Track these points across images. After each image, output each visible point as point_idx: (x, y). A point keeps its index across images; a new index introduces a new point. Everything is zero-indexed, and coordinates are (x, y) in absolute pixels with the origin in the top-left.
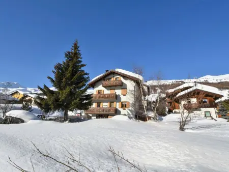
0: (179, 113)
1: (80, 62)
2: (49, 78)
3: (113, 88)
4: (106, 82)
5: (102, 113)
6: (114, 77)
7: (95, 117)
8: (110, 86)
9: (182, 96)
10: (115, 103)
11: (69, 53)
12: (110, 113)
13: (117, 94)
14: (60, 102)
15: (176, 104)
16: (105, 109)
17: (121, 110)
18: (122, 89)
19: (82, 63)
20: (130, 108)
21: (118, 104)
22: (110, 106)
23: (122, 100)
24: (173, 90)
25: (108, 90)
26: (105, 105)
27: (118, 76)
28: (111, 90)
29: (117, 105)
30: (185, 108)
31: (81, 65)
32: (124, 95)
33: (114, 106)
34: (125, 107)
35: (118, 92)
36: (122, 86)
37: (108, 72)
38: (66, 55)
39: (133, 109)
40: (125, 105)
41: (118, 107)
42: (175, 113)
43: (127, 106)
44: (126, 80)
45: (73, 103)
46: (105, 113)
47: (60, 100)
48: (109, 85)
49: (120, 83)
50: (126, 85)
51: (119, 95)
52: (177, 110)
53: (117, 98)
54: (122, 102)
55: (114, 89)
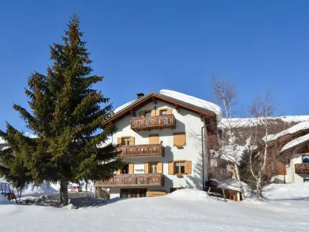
0: (285, 182)
1: (87, 70)
2: (17, 108)
3: (154, 132)
4: (141, 121)
5: (133, 185)
6: (155, 108)
7: (118, 195)
8: (149, 129)
9: (294, 148)
10: (160, 164)
11: (60, 47)
12: (151, 184)
13: (165, 145)
14: (53, 162)
15: (280, 164)
16: (140, 176)
17: (174, 178)
18: (175, 134)
19: (92, 74)
20: (193, 175)
21: (166, 166)
22: (150, 171)
23: (175, 158)
24: (275, 137)
25: (144, 136)
26: (139, 169)
27: (165, 107)
28: (150, 136)
29: (166, 169)
30: (298, 172)
31: (91, 78)
32: (180, 148)
33: (159, 171)
34: (183, 171)
35: (167, 141)
36: (175, 128)
37: (142, 98)
38: (55, 54)
39: (199, 177)
40: (183, 168)
41: (166, 173)
42: (277, 181)
43: (186, 171)
44: (183, 115)
45: (82, 165)
46: (139, 185)
47: (53, 159)
48: (147, 125)
49: (171, 120)
50: (183, 125)
51: (169, 148)
52: (281, 177)
53: (165, 153)
54: (175, 163)
55: (158, 135)
